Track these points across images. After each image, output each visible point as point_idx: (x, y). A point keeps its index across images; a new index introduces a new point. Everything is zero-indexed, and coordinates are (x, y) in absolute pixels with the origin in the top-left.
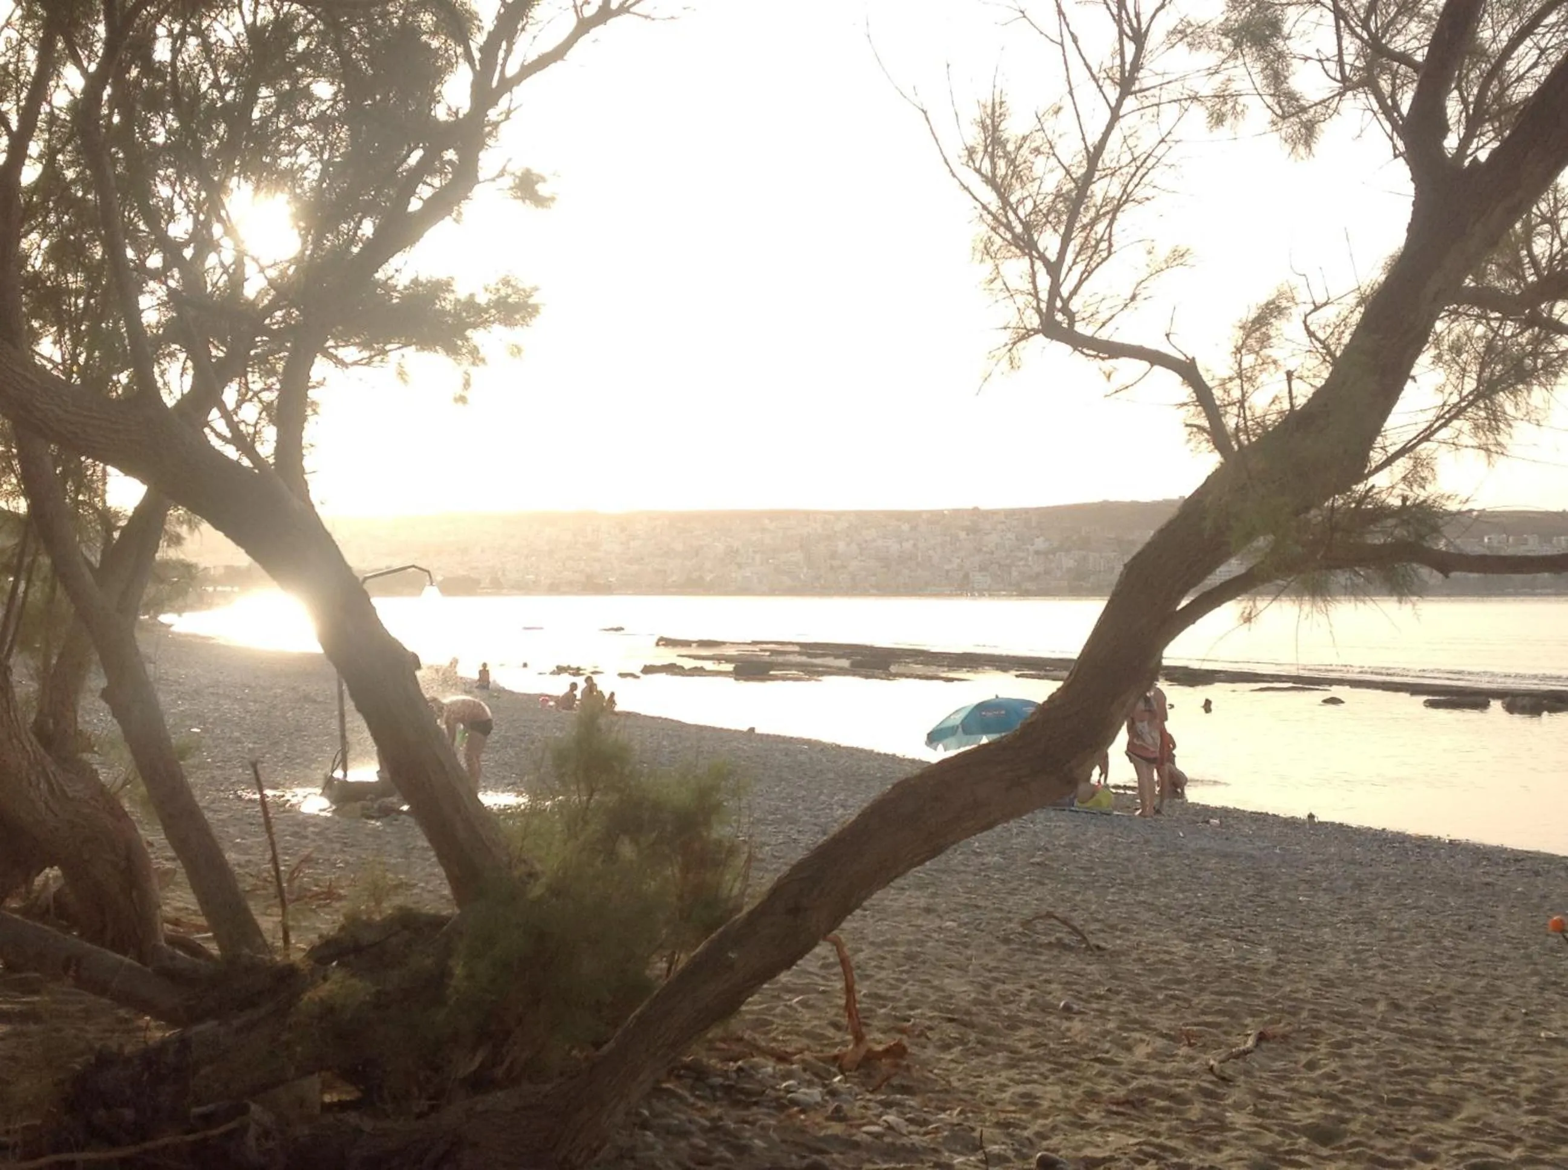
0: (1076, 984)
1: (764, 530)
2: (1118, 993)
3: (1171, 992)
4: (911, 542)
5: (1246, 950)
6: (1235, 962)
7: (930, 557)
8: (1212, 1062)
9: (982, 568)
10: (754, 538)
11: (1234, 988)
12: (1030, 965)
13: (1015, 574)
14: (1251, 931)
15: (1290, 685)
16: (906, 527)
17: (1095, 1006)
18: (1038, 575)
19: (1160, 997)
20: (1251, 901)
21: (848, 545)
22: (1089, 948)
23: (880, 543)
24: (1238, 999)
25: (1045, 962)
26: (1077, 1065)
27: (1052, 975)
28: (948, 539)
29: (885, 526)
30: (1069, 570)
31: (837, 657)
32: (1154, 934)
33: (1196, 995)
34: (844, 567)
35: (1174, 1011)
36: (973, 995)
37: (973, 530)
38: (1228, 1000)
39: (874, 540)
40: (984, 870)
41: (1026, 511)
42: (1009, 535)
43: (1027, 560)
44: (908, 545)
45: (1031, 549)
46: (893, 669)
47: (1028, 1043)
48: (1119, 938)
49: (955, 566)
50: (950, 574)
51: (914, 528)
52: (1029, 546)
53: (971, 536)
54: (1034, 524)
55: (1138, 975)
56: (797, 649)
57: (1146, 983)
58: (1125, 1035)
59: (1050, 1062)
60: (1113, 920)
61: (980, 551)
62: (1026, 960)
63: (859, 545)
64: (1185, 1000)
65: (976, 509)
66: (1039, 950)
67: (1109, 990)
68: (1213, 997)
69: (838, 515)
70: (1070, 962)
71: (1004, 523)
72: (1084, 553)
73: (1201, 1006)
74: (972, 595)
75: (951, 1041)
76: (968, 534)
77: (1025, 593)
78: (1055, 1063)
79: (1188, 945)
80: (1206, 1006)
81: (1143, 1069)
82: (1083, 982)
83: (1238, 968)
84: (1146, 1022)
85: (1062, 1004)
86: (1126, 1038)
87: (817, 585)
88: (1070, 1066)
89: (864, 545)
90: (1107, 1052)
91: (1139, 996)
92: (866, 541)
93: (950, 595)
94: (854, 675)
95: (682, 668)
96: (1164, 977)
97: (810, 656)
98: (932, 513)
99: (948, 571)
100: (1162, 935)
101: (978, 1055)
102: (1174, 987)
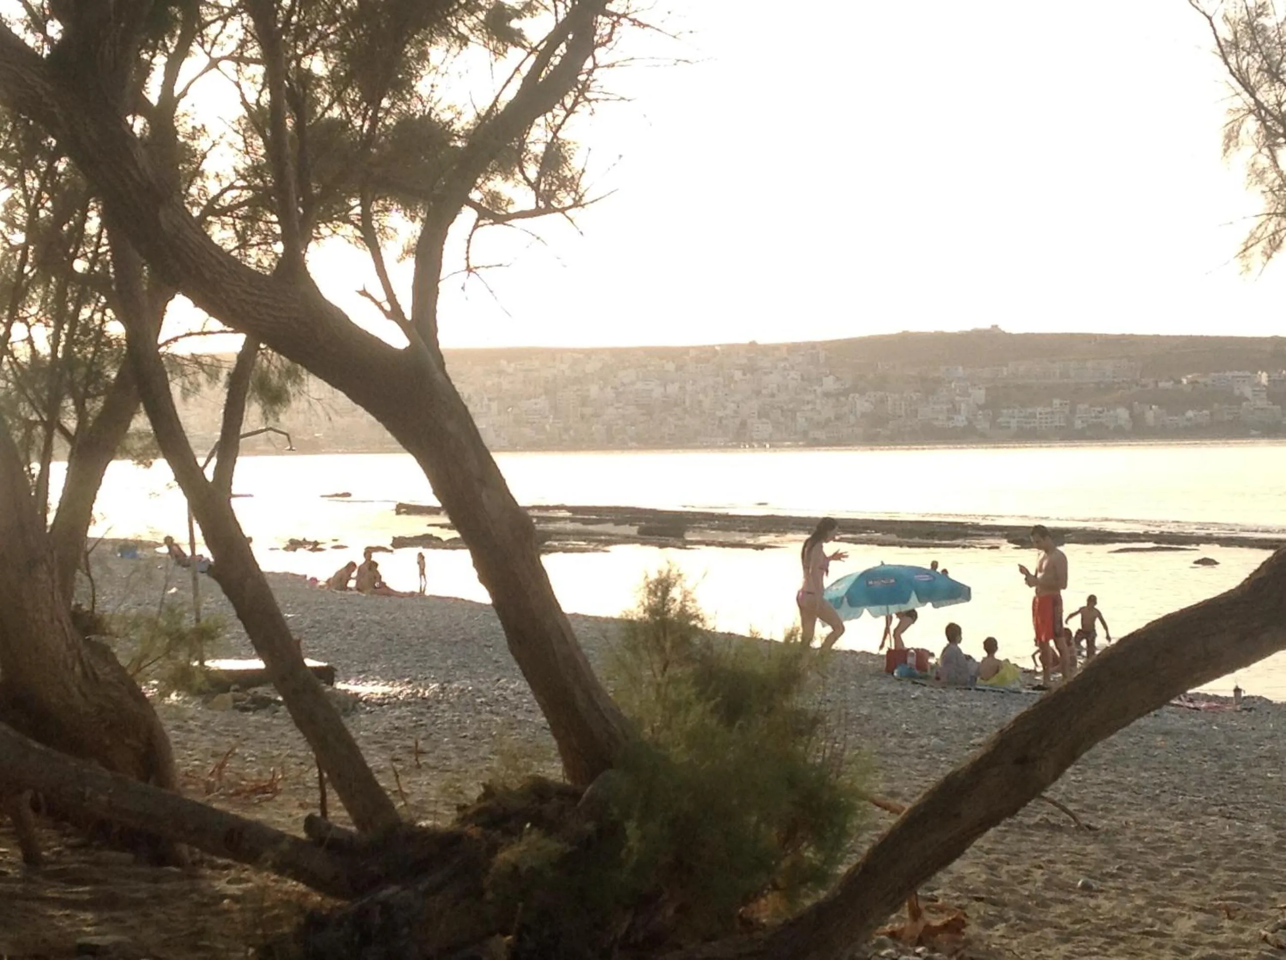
0: (1082, 863)
1: (501, 372)
2: (1130, 871)
3: (1185, 869)
4: (677, 385)
5: (1240, 827)
6: (1237, 839)
7: (700, 402)
8: (1264, 933)
9: (763, 414)
10: (489, 383)
11: (1246, 863)
12: (1024, 846)
13: (801, 420)
14: (1237, 808)
15: (1151, 545)
16: (671, 366)
17: (1111, 884)
18: (828, 420)
19: (1176, 874)
20: (1222, 779)
21: (601, 389)
22: (1079, 828)
23: (639, 385)
24: (1254, 874)
25: (1040, 843)
26: (1128, 938)
27: (1052, 855)
28: (720, 379)
29: (645, 366)
30: (863, 415)
31: (617, 523)
32: (1138, 814)
33: (1211, 872)
34: (596, 415)
35: (1195, 888)
36: (984, 877)
37: (750, 369)
38: (1245, 875)
39: (633, 383)
40: (926, 753)
41: (813, 346)
42: (793, 374)
43: (815, 403)
44: (673, 389)
45: (819, 390)
46: (690, 536)
47: (1068, 920)
48: (1103, 817)
49: (729, 412)
50: (724, 422)
51: (679, 368)
52: (816, 387)
53: (748, 375)
54: (822, 361)
55: (1141, 853)
56: (568, 514)
57: (1155, 861)
58: (1160, 910)
59: (1102, 936)
60: (1089, 800)
61: (758, 393)
62: (1020, 841)
63: (614, 388)
64: (1203, 876)
65: (753, 344)
66: (1027, 831)
67: (1119, 869)
68: (1230, 873)
69: (589, 353)
70: (1065, 841)
71: (786, 359)
72: (880, 394)
73: (1221, 882)
74: (751, 446)
75: (992, 918)
76: (744, 374)
77: (814, 443)
78: (1107, 937)
79: (1177, 823)
80: (1226, 882)
81: (1197, 940)
82: (1089, 861)
83: (1242, 843)
84: (1174, 898)
85: (1080, 883)
86: (1162, 913)
87: (565, 437)
88: (1122, 939)
89: (621, 390)
90: (1152, 926)
91: (1152, 874)
92: (623, 384)
93: (725, 447)
94: (644, 543)
95: (438, 539)
96: (1170, 854)
97: (585, 522)
98: (701, 349)
99: (721, 419)
100: (1146, 814)
101: (1025, 931)
102: (1184, 864)
